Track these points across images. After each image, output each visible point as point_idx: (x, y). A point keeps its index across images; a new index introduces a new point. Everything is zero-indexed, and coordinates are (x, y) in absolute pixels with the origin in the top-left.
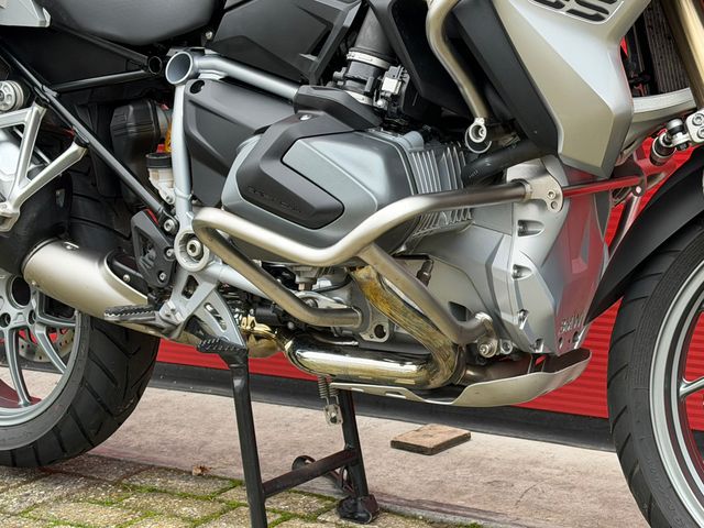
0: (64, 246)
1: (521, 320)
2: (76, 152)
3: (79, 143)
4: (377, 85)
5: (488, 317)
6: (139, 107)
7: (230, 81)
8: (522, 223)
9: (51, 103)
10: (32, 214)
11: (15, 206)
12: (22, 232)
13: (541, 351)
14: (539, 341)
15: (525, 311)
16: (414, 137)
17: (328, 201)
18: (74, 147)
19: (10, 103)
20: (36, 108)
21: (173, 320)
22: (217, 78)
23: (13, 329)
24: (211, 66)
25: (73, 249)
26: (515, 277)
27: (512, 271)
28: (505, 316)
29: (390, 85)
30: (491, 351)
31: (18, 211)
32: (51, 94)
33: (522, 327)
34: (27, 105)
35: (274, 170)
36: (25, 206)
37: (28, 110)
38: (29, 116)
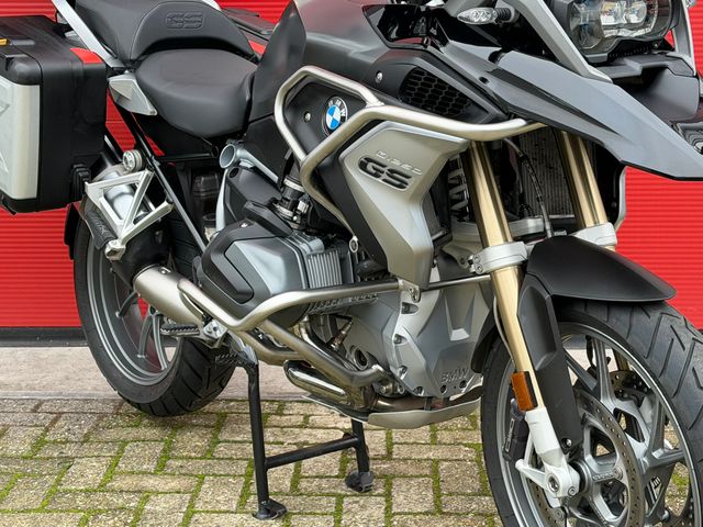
0: (160, 271)
1: (401, 373)
2: (166, 207)
3: (168, 201)
4: (296, 203)
5: (381, 369)
6: (207, 178)
7: (255, 170)
8: (405, 304)
9: (155, 169)
10: (136, 248)
11: (122, 243)
12: (130, 259)
13: (422, 395)
14: (420, 389)
15: (405, 368)
16: (317, 243)
17: (245, 287)
18: (165, 204)
19: (132, 166)
20: (147, 172)
21: (213, 335)
22: (249, 166)
23: (158, 315)
24: (245, 157)
25: (166, 273)
26: (396, 343)
27: (393, 338)
28: (392, 369)
29: (302, 206)
30: (387, 391)
31: (124, 247)
32: (157, 164)
33: (402, 378)
34: (142, 169)
35: (218, 260)
36: (130, 243)
37: (142, 173)
38: (142, 177)
